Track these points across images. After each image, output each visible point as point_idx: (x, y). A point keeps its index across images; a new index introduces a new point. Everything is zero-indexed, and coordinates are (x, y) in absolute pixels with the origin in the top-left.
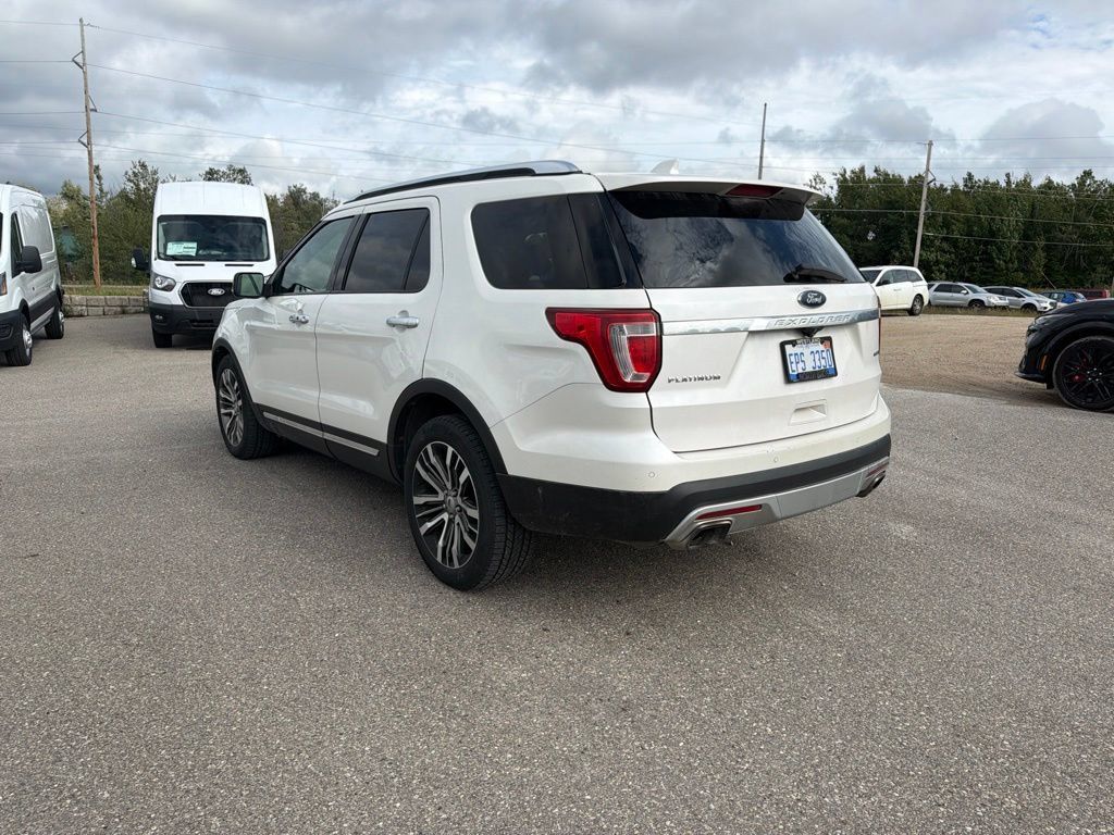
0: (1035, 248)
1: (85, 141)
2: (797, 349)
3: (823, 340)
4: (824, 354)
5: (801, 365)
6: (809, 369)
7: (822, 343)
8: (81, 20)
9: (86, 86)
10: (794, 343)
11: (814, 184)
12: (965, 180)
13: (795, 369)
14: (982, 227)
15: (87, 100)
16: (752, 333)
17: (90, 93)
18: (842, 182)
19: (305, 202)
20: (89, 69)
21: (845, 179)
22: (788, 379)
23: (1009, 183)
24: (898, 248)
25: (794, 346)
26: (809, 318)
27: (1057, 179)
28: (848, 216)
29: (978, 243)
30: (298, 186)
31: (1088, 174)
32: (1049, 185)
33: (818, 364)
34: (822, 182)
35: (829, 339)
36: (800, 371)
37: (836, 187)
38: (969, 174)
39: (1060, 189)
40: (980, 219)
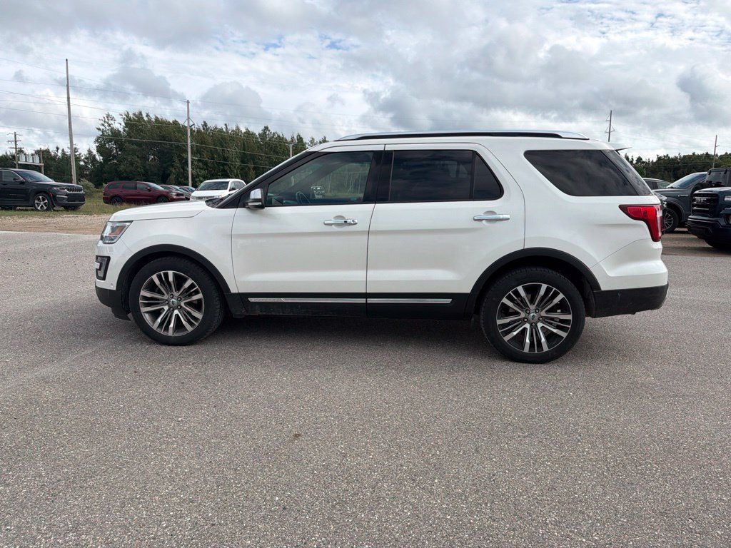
0: (249, 169)
11: (106, 120)
12: (203, 126)
14: (219, 155)
18: (127, 120)
21: (130, 119)
23: (227, 129)
24: (172, 166)
27: (251, 130)
28: (136, 143)
29: (219, 164)
31: (266, 128)
32: (248, 132)
34: (113, 119)
37: (123, 124)
38: (205, 122)
39: (253, 134)
40: (217, 150)
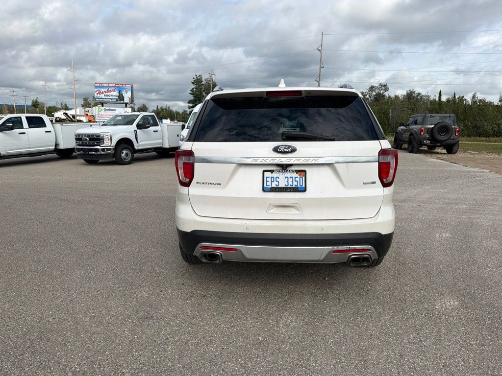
1: (318, 80)
3: (297, 171)
4: (297, 179)
5: (275, 183)
6: (282, 185)
7: (297, 173)
8: (322, 33)
9: (321, 58)
10: (271, 171)
13: (269, 185)
15: (321, 64)
16: (241, 165)
17: (322, 61)
19: (414, 97)
20: (323, 51)
22: (264, 190)
25: (272, 173)
26: (278, 159)
30: (412, 90)
33: (290, 184)
35: (305, 171)
36: (273, 186)
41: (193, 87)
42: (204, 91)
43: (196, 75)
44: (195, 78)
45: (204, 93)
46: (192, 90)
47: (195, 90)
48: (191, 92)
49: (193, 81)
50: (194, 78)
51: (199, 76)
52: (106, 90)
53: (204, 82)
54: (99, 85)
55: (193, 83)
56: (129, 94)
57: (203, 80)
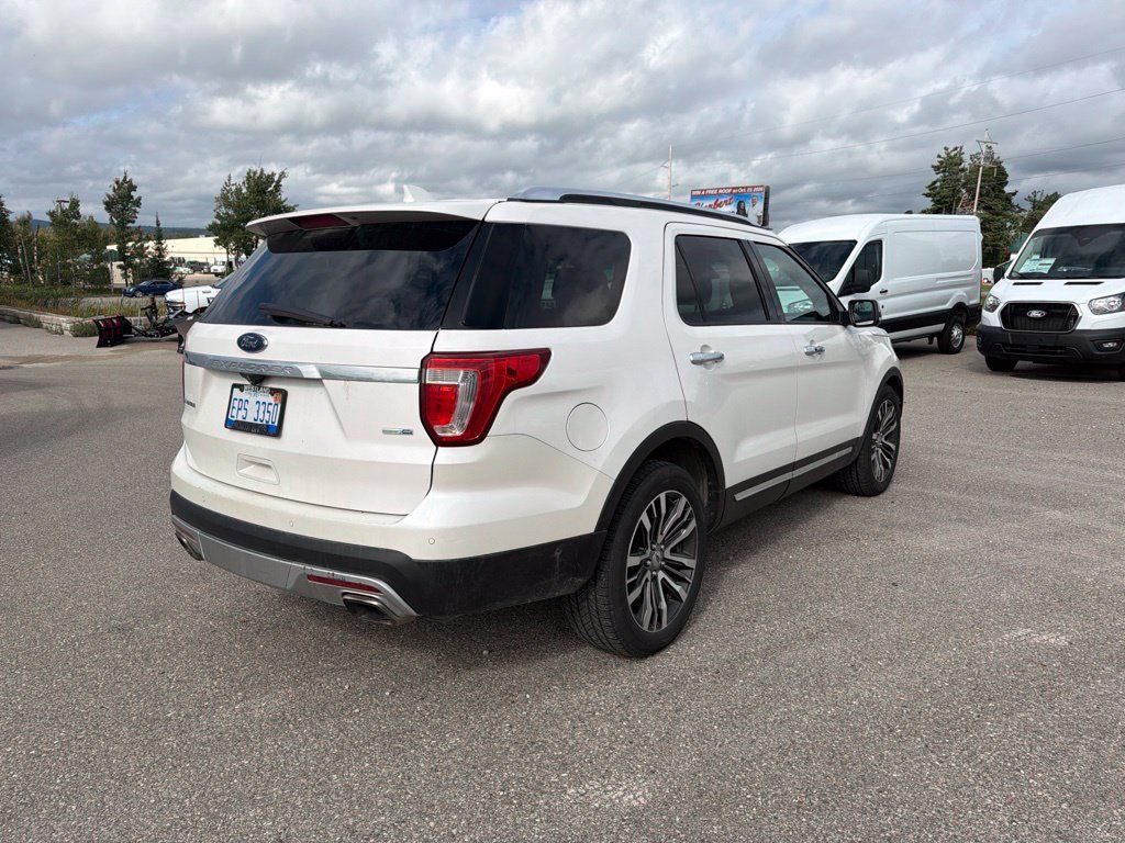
2: (244, 395)
3: (273, 392)
4: (271, 408)
5: (242, 412)
7: (272, 395)
10: (241, 387)
22: (226, 425)
25: (241, 391)
33: (261, 417)
35: (285, 392)
36: (240, 419)
41: (935, 179)
42: (964, 186)
43: (946, 149)
44: (944, 155)
45: (964, 191)
46: (932, 186)
47: (938, 184)
48: (927, 191)
49: (937, 164)
50: (939, 156)
51: (956, 149)
52: (712, 202)
53: (966, 164)
54: (699, 193)
55: (936, 168)
56: (760, 206)
57: (966, 157)
